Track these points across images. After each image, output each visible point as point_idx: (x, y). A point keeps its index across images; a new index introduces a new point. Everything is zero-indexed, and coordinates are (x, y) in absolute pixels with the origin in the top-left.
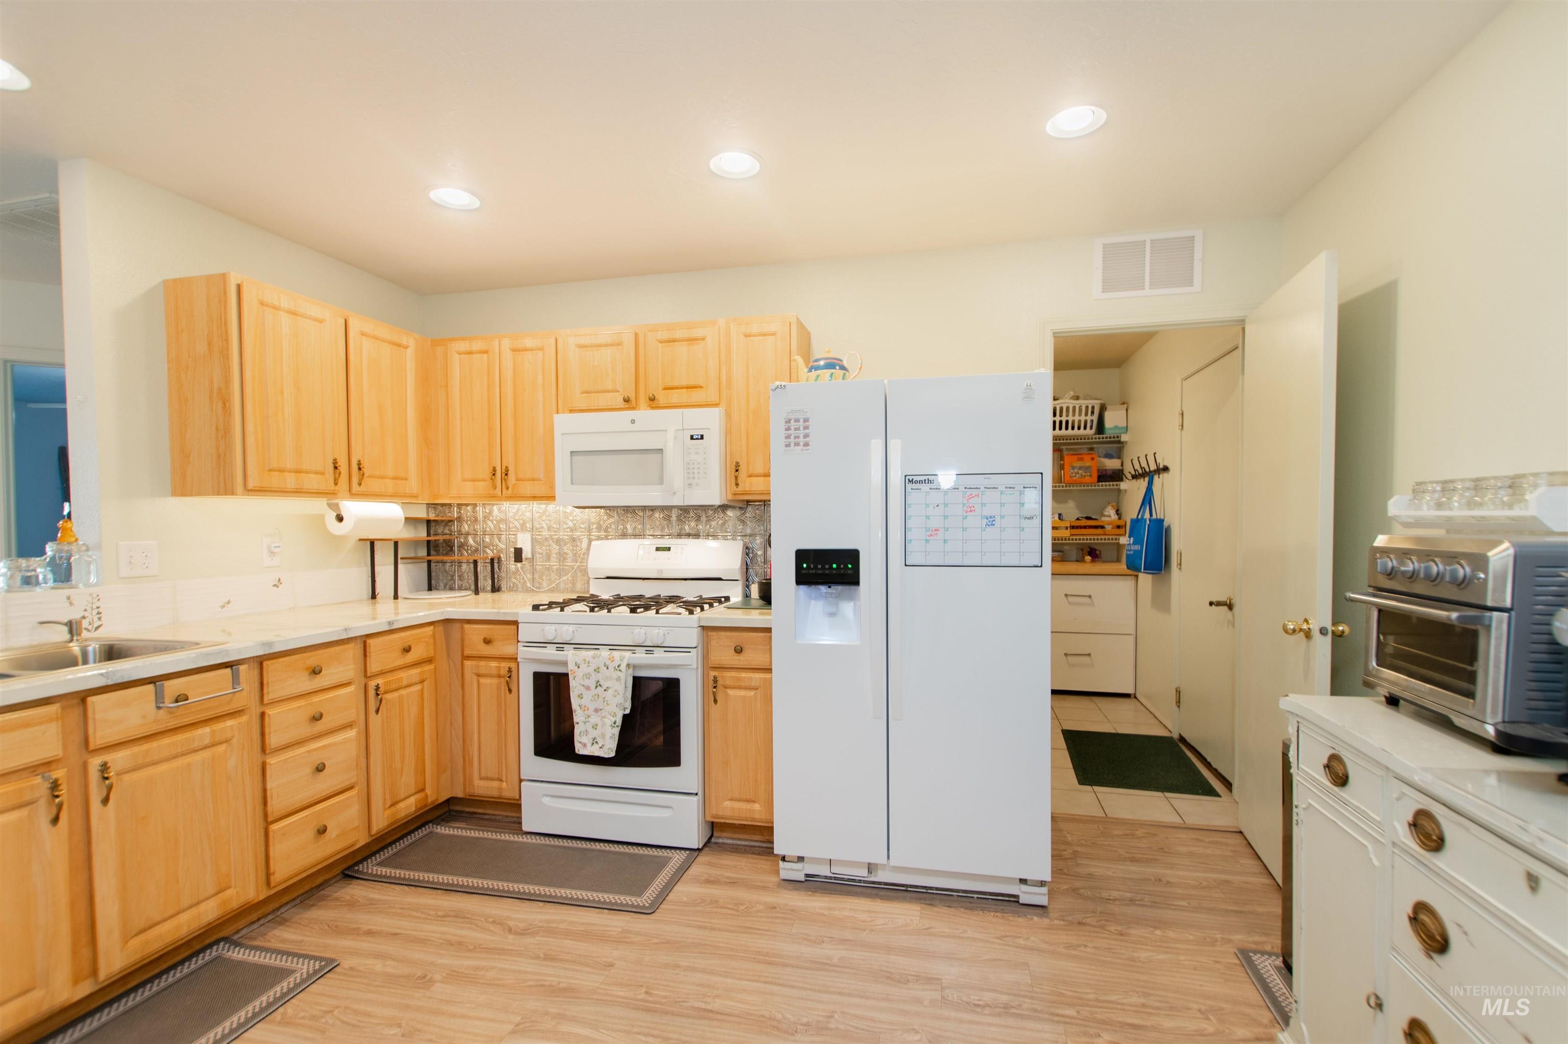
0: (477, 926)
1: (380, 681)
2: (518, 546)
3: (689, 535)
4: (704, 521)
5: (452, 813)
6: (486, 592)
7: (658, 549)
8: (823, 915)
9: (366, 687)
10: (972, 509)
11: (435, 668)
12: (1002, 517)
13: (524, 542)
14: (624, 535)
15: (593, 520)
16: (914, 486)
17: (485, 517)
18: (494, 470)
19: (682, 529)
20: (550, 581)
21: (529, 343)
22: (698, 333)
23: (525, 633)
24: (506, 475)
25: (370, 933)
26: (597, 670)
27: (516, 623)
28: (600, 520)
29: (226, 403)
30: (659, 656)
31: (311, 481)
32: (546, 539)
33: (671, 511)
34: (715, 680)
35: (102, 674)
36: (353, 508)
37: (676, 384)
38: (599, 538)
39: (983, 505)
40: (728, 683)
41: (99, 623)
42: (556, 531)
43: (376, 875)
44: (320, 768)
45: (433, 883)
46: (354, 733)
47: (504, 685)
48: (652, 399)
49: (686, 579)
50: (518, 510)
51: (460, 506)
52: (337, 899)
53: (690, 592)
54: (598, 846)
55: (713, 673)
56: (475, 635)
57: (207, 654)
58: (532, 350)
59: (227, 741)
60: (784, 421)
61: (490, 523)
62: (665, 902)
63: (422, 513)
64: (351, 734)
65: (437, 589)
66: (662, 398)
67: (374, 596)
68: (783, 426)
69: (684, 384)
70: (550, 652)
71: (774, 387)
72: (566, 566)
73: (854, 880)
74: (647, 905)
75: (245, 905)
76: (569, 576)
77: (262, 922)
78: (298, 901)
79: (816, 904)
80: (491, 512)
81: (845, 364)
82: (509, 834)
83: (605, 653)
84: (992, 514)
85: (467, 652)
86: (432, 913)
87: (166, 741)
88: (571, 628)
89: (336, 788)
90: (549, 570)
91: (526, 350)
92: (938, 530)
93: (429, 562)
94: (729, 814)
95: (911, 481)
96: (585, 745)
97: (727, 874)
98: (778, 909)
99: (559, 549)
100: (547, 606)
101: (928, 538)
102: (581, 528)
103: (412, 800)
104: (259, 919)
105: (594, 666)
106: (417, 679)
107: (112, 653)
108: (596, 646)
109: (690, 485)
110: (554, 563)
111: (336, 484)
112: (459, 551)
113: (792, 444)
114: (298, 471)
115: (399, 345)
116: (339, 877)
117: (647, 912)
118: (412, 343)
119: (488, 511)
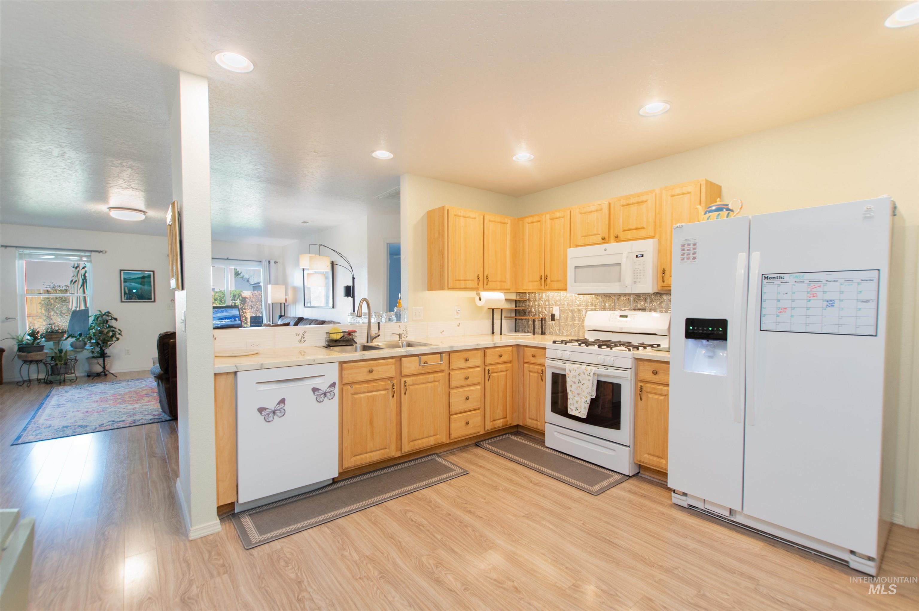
0: (519, 476)
1: (490, 368)
2: (553, 313)
3: (640, 309)
4: (649, 302)
5: (519, 432)
6: (539, 334)
7: (621, 316)
8: (693, 527)
9: (485, 369)
10: (815, 295)
11: (512, 366)
12: (841, 301)
13: (556, 311)
14: (604, 309)
15: (589, 301)
16: (769, 281)
17: (539, 299)
18: (541, 277)
19: (636, 306)
20: (567, 331)
21: (558, 215)
22: (643, 198)
23: (549, 353)
24: (546, 279)
25: (481, 466)
26: (579, 375)
27: (545, 349)
28: (592, 301)
29: (443, 255)
30: (611, 371)
31: (470, 284)
32: (566, 310)
33: (630, 296)
34: (641, 388)
35: (405, 351)
36: (485, 295)
37: (630, 227)
38: (592, 310)
39: (825, 292)
40: (649, 390)
41: (407, 335)
42: (570, 306)
43: (486, 447)
44: (467, 399)
45: (506, 456)
46: (480, 387)
47: (540, 377)
48: (617, 237)
49: (636, 333)
50: (554, 295)
51: (529, 293)
52: (472, 452)
53: (636, 340)
54: (578, 461)
55: (640, 384)
56: (529, 352)
57: (433, 348)
58: (559, 218)
59: (438, 381)
60: (681, 246)
61: (541, 302)
62: (604, 493)
63: (513, 297)
64: (479, 387)
65: (519, 332)
66: (622, 235)
67: (493, 333)
68: (679, 248)
69: (634, 227)
70: (559, 363)
71: (675, 227)
72: (575, 323)
73: (721, 517)
74: (594, 491)
75: (442, 443)
76: (576, 329)
77: (448, 452)
78: (459, 449)
79: (691, 521)
80: (542, 296)
81: (730, 207)
82: (540, 446)
83: (584, 367)
84: (832, 299)
85: (526, 360)
86: (504, 466)
87: (421, 377)
88: (569, 353)
89: (474, 408)
90: (567, 325)
91: (557, 218)
92: (786, 309)
93: (516, 319)
94: (647, 461)
95: (766, 278)
96: (572, 410)
97: (642, 492)
98: (665, 515)
99: (572, 315)
100: (560, 342)
101: (778, 314)
102: (583, 305)
103: (501, 421)
104: (447, 451)
105: (578, 373)
106: (504, 369)
107: (409, 345)
108: (581, 363)
109: (635, 282)
110: (569, 322)
111: (478, 285)
112: (528, 314)
113: (685, 259)
114: (465, 280)
115: (504, 223)
116: (473, 445)
117: (593, 494)
118: (509, 221)
119: (541, 296)
